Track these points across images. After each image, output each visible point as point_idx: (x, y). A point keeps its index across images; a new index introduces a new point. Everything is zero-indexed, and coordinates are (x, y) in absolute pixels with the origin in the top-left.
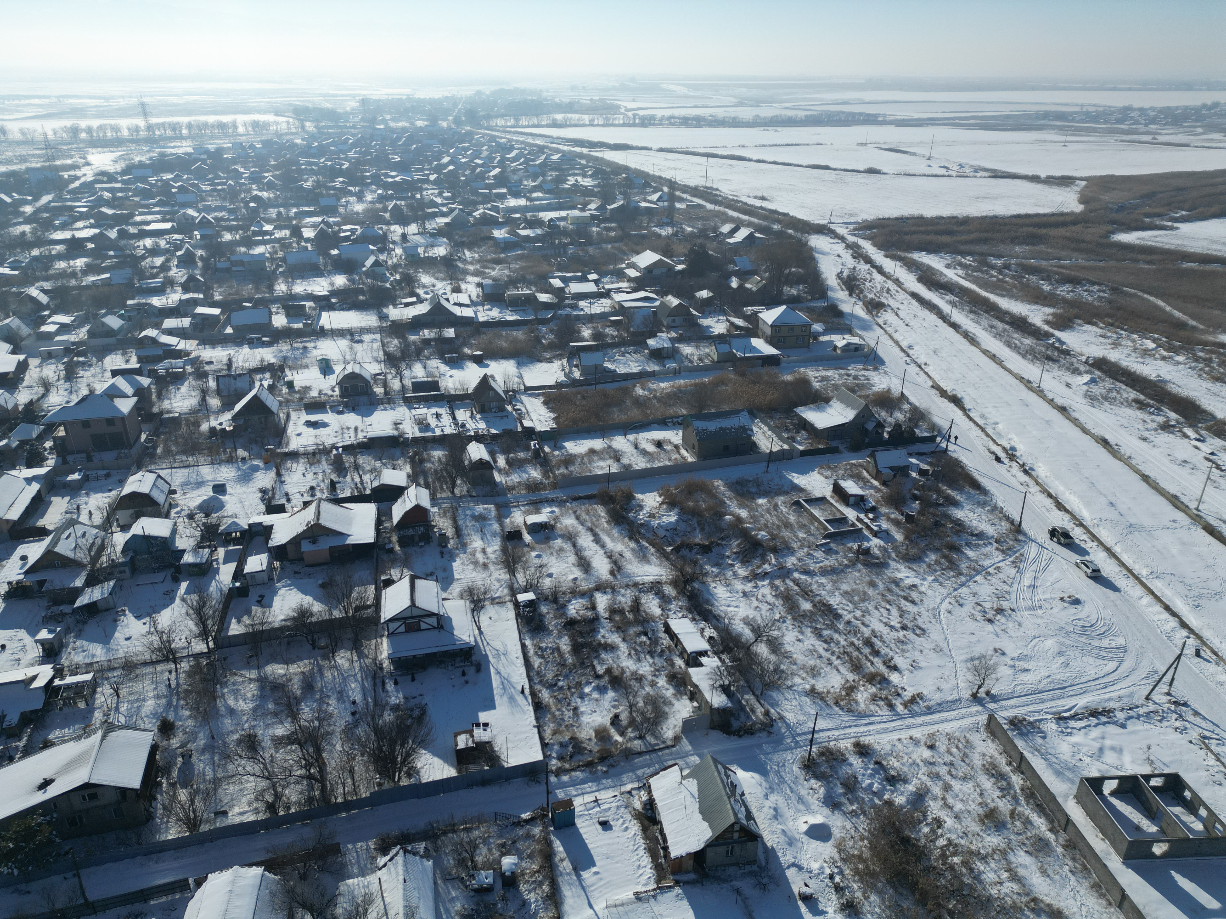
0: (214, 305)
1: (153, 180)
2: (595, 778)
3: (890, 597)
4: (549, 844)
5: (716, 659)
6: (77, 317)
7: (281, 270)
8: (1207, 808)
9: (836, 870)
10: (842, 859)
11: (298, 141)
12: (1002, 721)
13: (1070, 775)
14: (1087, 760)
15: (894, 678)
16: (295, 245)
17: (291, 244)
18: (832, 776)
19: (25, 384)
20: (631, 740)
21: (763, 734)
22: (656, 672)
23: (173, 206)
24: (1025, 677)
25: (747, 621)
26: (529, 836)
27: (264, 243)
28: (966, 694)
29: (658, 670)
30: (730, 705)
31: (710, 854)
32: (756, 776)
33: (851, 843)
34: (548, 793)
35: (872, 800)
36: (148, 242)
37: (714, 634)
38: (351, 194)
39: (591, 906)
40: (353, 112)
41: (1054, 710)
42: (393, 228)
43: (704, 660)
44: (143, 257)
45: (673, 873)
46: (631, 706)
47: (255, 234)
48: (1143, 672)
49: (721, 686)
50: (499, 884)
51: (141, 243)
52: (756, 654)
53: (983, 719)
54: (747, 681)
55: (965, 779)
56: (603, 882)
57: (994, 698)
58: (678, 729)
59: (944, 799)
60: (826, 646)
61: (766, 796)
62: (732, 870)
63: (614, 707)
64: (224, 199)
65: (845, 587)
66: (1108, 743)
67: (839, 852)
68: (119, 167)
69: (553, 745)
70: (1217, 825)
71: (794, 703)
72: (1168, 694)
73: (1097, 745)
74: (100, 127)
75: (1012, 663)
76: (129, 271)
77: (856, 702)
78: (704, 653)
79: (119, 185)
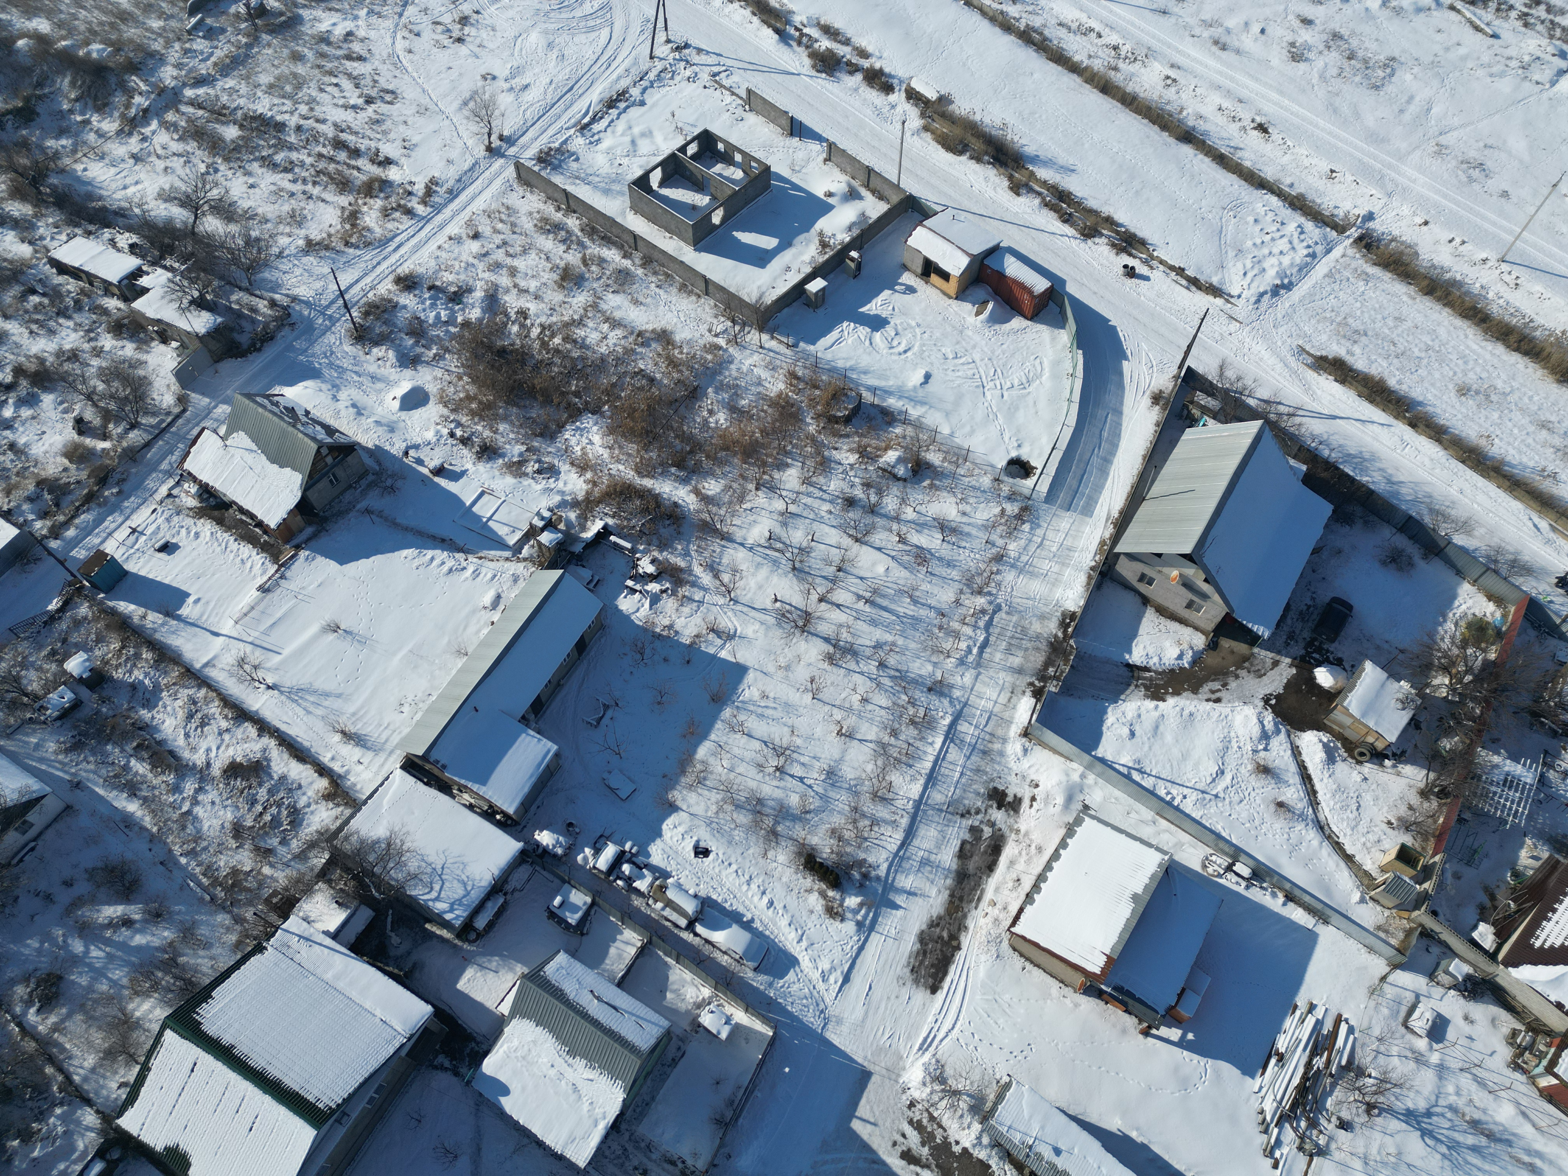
2: (113, 508)
3: (329, 66)
4: (113, 612)
5: (160, 271)
8: (740, 151)
9: (452, 425)
10: (453, 411)
12: (530, 164)
13: (616, 187)
14: (625, 161)
15: (393, 174)
18: (392, 332)
20: (121, 437)
21: (286, 331)
22: (90, 333)
24: (530, 96)
25: (166, 197)
26: (77, 623)
28: (480, 151)
29: (90, 331)
30: (219, 320)
31: (313, 496)
32: (309, 383)
33: (452, 389)
34: (62, 563)
35: (447, 331)
37: (134, 239)
39: (216, 634)
41: (573, 121)
43: (144, 281)
45: (287, 541)
46: (89, 397)
48: (636, 28)
49: (192, 302)
50: (85, 693)
52: (209, 236)
53: (510, 172)
54: (221, 278)
55: (525, 251)
56: (212, 605)
57: (509, 141)
58: (175, 387)
59: (516, 286)
60: (290, 176)
61: (335, 398)
62: (348, 497)
63: (66, 411)
65: (265, 79)
66: (636, 130)
67: (446, 406)
69: (19, 506)
70: (753, 164)
71: (298, 271)
72: (668, 41)
73: (628, 139)
75: (508, 85)
77: (369, 230)
78: (138, 273)
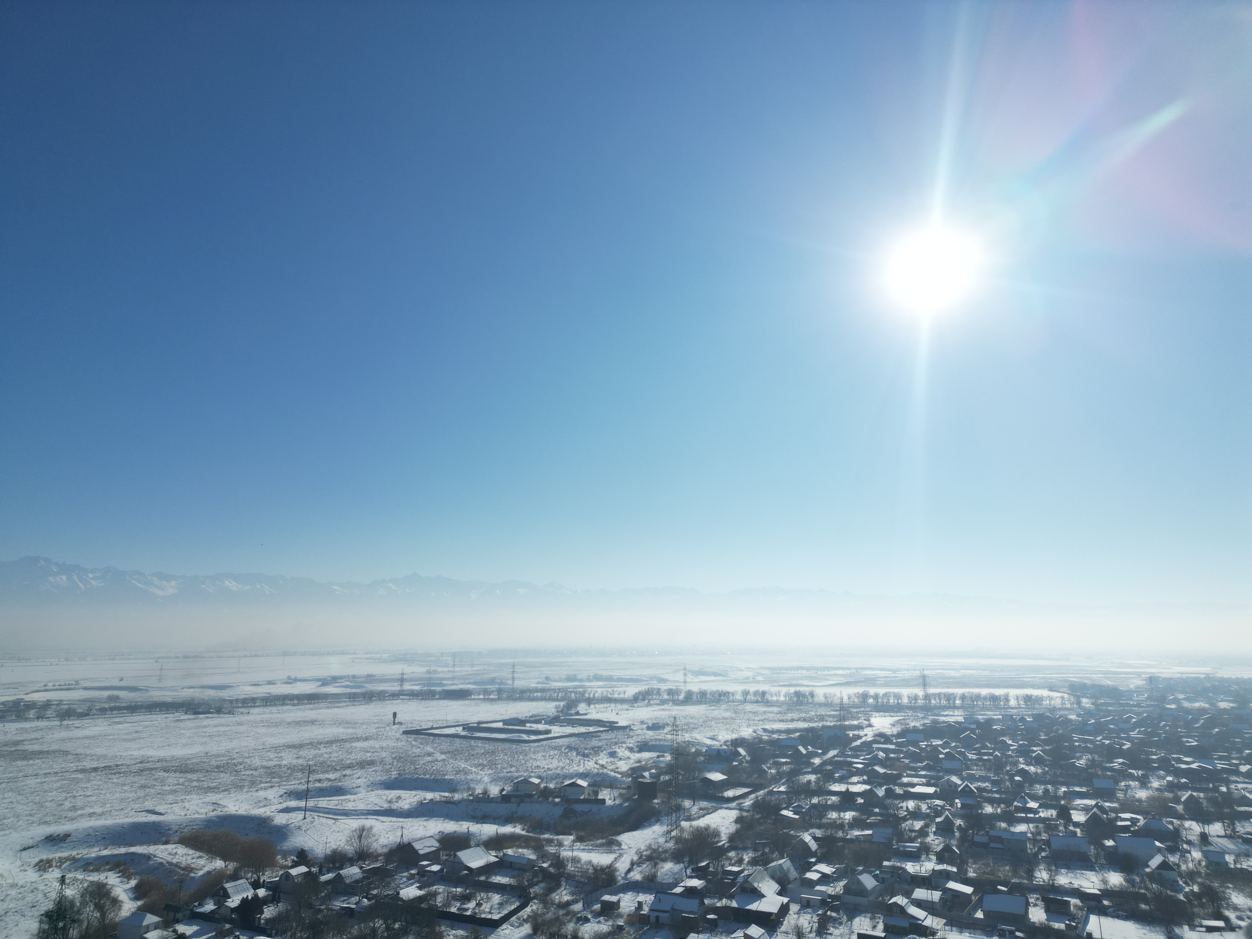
0: (966, 881)
1: (923, 744)
6: (837, 869)
7: (1043, 854)
11: (1073, 717)
16: (1061, 828)
17: (1057, 826)
19: (783, 928)
23: (939, 771)
27: (1027, 821)
36: (911, 804)
38: (1132, 777)
40: (1138, 690)
42: (1187, 824)
44: (904, 819)
47: (1018, 810)
51: (904, 805)
64: (989, 770)
68: (895, 730)
74: (885, 695)
76: (890, 831)
79: (893, 747)
